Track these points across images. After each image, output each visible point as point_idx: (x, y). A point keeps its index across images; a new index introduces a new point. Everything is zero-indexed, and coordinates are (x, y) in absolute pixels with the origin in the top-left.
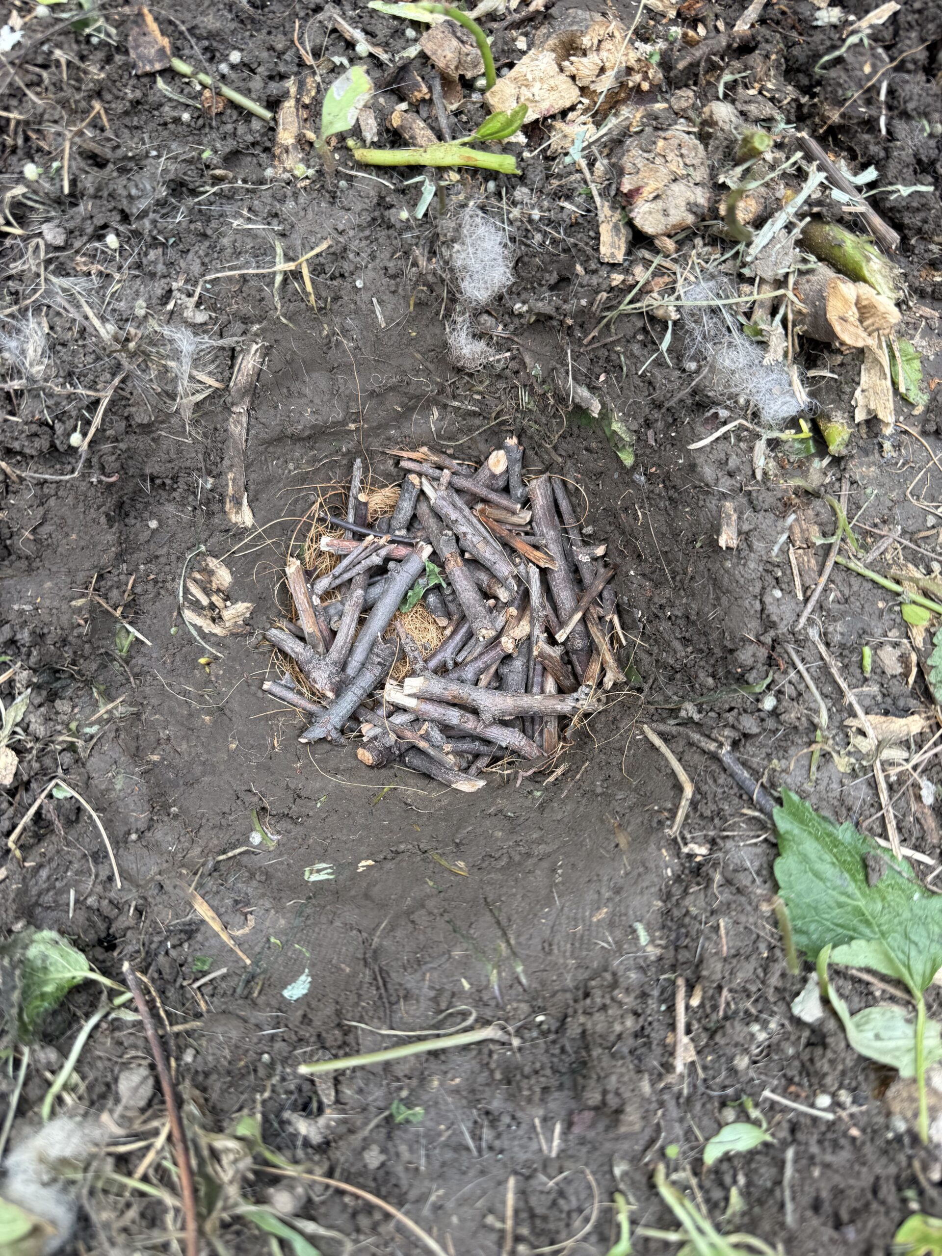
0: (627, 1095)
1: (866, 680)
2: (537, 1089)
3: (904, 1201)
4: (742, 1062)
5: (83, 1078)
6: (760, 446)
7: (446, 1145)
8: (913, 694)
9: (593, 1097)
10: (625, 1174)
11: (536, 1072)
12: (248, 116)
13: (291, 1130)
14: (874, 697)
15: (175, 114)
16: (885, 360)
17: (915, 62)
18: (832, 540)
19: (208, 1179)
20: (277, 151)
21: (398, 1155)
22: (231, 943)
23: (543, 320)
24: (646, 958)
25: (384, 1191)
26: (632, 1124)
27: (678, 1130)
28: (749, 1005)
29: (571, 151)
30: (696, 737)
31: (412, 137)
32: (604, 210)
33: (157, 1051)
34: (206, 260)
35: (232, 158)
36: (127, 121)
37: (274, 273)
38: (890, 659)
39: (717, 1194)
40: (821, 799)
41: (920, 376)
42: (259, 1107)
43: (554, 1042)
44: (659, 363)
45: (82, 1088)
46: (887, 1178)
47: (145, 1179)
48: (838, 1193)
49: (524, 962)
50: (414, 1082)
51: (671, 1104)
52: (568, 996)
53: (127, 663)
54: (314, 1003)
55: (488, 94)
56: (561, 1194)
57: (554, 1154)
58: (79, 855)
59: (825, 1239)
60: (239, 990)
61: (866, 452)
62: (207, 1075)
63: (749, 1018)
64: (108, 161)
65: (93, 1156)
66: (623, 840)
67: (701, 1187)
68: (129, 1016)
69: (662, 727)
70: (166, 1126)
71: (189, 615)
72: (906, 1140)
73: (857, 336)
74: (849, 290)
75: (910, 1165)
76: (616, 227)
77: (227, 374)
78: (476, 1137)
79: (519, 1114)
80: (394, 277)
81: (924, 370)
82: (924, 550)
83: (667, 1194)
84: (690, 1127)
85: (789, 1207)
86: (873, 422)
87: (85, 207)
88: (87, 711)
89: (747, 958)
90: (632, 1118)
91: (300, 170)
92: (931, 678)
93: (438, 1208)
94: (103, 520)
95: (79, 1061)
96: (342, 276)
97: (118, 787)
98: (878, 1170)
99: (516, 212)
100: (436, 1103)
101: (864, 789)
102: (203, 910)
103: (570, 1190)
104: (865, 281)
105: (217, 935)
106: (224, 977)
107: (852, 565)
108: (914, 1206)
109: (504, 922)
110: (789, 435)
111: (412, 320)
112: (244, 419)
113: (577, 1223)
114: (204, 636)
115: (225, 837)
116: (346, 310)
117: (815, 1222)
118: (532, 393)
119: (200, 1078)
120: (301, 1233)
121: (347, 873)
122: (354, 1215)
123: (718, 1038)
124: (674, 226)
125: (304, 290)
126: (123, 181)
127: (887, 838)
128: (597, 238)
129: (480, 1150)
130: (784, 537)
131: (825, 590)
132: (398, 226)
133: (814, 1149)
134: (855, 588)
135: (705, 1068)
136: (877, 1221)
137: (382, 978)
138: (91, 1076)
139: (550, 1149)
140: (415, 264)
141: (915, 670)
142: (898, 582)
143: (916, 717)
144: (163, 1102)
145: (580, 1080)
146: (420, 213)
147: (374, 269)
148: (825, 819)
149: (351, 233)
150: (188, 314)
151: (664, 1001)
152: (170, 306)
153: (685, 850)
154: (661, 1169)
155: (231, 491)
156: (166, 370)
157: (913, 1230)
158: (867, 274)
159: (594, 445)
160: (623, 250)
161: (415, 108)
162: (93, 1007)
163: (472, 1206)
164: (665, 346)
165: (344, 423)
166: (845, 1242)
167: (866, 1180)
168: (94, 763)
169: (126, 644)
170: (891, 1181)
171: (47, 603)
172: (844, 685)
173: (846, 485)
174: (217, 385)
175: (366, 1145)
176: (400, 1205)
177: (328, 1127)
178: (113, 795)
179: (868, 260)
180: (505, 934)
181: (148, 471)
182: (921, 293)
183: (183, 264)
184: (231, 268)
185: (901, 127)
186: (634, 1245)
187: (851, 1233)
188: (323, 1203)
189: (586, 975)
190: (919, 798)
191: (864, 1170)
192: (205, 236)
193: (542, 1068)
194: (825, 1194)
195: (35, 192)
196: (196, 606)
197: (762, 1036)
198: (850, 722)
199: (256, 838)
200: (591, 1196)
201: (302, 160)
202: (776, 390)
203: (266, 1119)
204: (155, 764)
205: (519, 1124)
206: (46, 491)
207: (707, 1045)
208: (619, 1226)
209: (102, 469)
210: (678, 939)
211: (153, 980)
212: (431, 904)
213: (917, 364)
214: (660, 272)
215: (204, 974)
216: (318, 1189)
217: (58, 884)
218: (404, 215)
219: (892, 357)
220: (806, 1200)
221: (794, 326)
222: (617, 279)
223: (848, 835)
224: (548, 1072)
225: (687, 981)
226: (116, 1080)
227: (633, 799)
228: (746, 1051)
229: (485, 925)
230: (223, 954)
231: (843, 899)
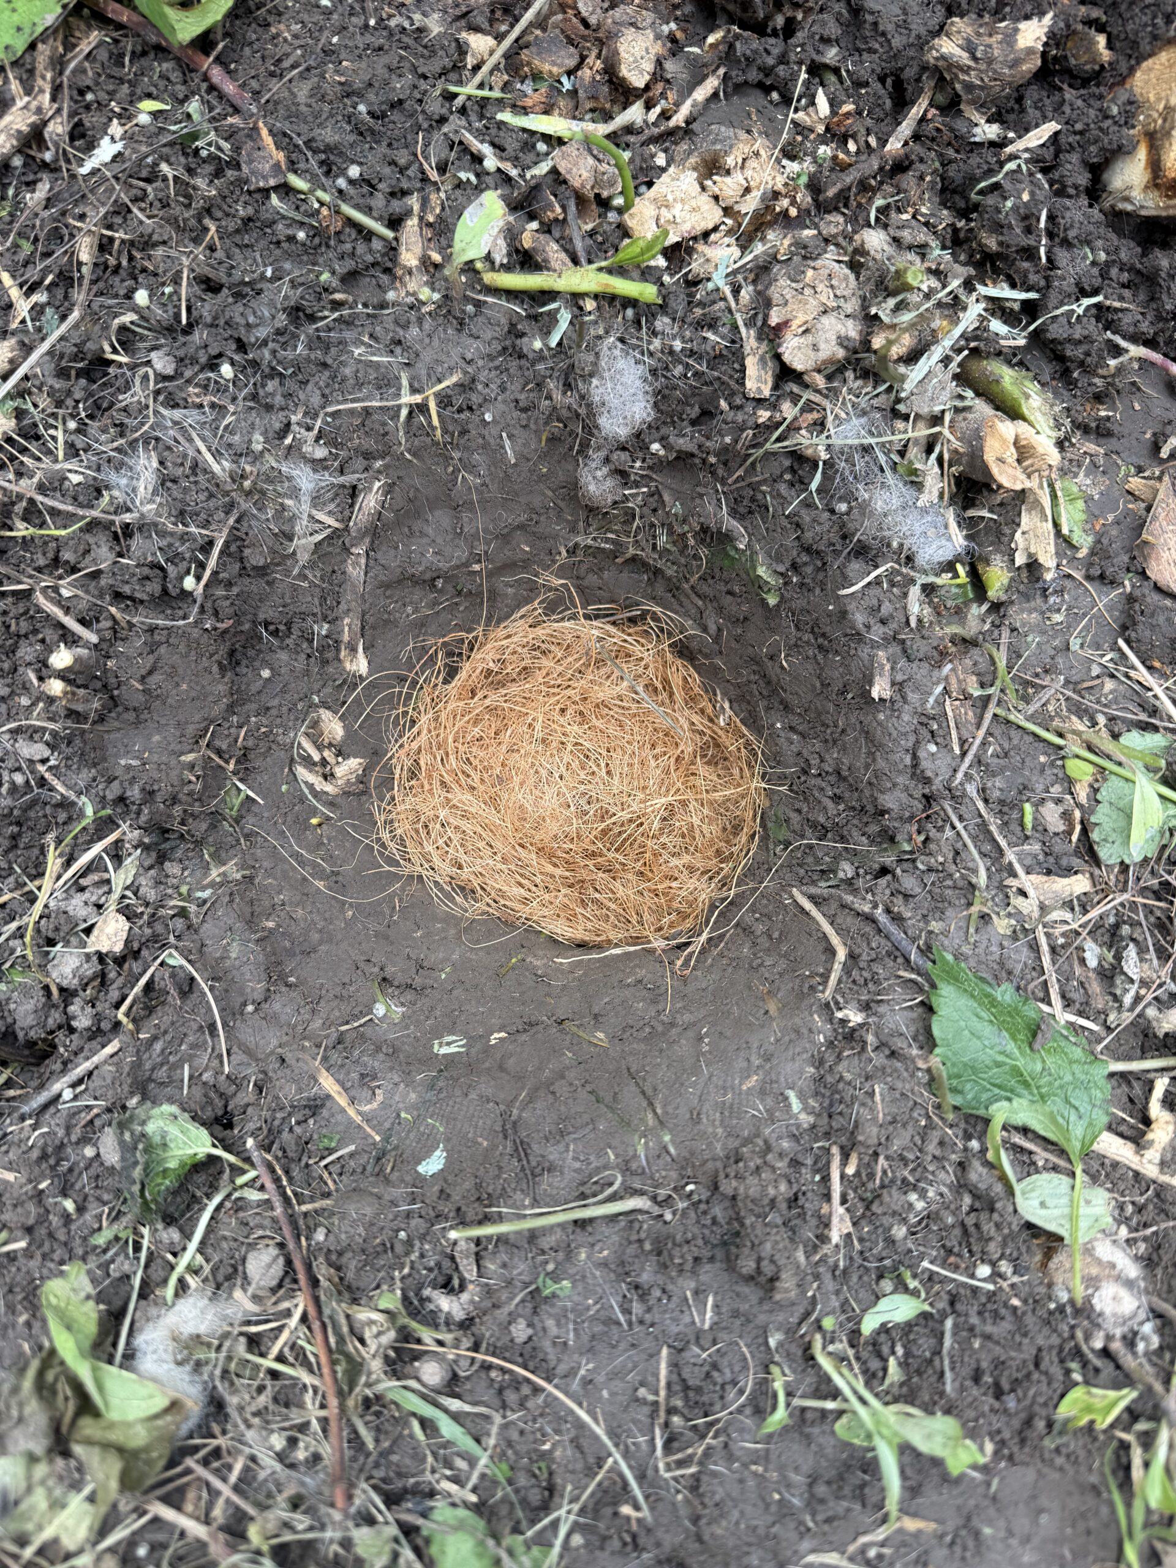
0: (782, 1262)
1: (1027, 838)
2: (690, 1258)
3: (1068, 1372)
4: (899, 1232)
5: (207, 1261)
6: (915, 592)
7: (593, 1319)
8: (1077, 853)
9: (747, 1265)
10: (780, 1344)
11: (688, 1242)
12: (368, 235)
13: (432, 1307)
14: (1035, 856)
15: (290, 232)
16: (1046, 501)
17: (1076, 187)
18: (991, 691)
19: (348, 1357)
20: (400, 273)
21: (544, 1329)
22: (358, 1119)
23: (683, 459)
24: (798, 1126)
25: (531, 1365)
26: (787, 1291)
27: (835, 1303)
28: (906, 1173)
29: (714, 276)
30: (849, 898)
31: (546, 261)
32: (750, 339)
33: (287, 1231)
34: (327, 391)
35: (350, 278)
36: (237, 239)
37: (399, 407)
38: (1052, 815)
39: (875, 1364)
40: (979, 962)
41: (1084, 517)
42: (398, 1284)
43: (705, 1213)
44: (808, 504)
45: (207, 1269)
46: (1051, 1348)
47: (280, 1358)
48: (999, 1365)
49: (671, 1131)
50: (561, 1255)
51: (827, 1277)
52: (719, 1164)
53: (238, 822)
54: (450, 1178)
55: (626, 216)
56: (715, 1366)
57: (707, 1326)
58: (195, 1026)
59: (986, 1408)
60: (369, 1168)
61: (1027, 597)
62: (340, 1254)
63: (906, 1186)
64: (222, 286)
65: (226, 1336)
66: (772, 1007)
67: (858, 1359)
68: (254, 1196)
69: (813, 890)
70: (300, 1304)
71: (302, 772)
72: (1069, 1310)
73: (1015, 479)
74: (1007, 429)
75: (1073, 1337)
76: (762, 359)
77: (347, 513)
78: (627, 1311)
79: (670, 1287)
80: (525, 410)
81: (1088, 511)
82: (1088, 702)
83: (825, 1364)
84: (847, 1300)
85: (948, 1375)
86: (1033, 566)
87: (199, 336)
88: (198, 874)
89: (904, 1125)
90: (788, 1283)
91: (425, 294)
92: (1095, 836)
93: (587, 1382)
94: (215, 669)
95: (203, 1243)
96: (470, 408)
97: (233, 955)
98: (1040, 1341)
99: (657, 343)
100: (584, 1277)
101: (1025, 951)
102: (328, 1084)
103: (724, 1363)
104: (1025, 419)
105: (343, 1111)
106: (352, 1155)
107: (1012, 717)
108: (1077, 1377)
109: (649, 1092)
110: (945, 579)
111: (543, 456)
112: (363, 561)
113: (731, 1395)
114: (316, 794)
115: (345, 1008)
116: (473, 445)
117: (975, 1392)
118: (671, 533)
119: (334, 1257)
120: (446, 1411)
121: (478, 1046)
122: (500, 1391)
123: (875, 1208)
124: (824, 362)
125: (430, 423)
126: (239, 308)
127: (1050, 1004)
128: (743, 370)
129: (630, 1323)
130: (939, 689)
131: (983, 744)
132: (531, 356)
133: (974, 1320)
134: (1015, 742)
135: (861, 1240)
136: (1038, 1389)
137: (522, 1150)
138: (216, 1258)
139: (703, 1321)
140: (549, 397)
141: (1078, 828)
142: (1061, 735)
143: (1079, 876)
144: (295, 1281)
145: (733, 1249)
146: (554, 341)
147: (504, 401)
148: (982, 979)
149: (480, 363)
150: (307, 449)
151: (818, 1171)
152: (288, 441)
153: (839, 1015)
154: (818, 1338)
155: (346, 637)
156: (283, 507)
157: (1076, 1401)
158: (1026, 411)
159: (737, 589)
160: (770, 384)
161: (546, 229)
162: (213, 1188)
163: (622, 1379)
164: (814, 486)
165: (467, 564)
166: (1006, 1411)
167: (1028, 1353)
168: (208, 929)
169: (237, 802)
170: (1054, 1352)
171: (155, 757)
172: (1003, 843)
173: (1006, 633)
174: (337, 525)
175: (512, 1319)
176: (549, 1380)
177: (472, 1302)
178: (228, 963)
179: (1027, 397)
180: (651, 1104)
181: (261, 617)
182: (1085, 429)
183: (302, 396)
184: (353, 401)
185: (1062, 256)
186: (791, 1415)
187: (1011, 1402)
188: (467, 1378)
189: (737, 1144)
190: (1083, 961)
191: (1026, 1341)
192: (325, 365)
193: (694, 1238)
194: (984, 1365)
195: (147, 320)
196: (308, 761)
197: (920, 1205)
198: (1010, 882)
199: (380, 1010)
200: (745, 1367)
201: (426, 283)
202: (931, 533)
203: (405, 1299)
204: (271, 931)
205: (670, 1298)
206: (157, 637)
207: (863, 1216)
208: (775, 1396)
209: (216, 613)
210: (831, 1105)
211: (277, 1158)
212: (571, 1075)
213: (1080, 504)
214: (809, 407)
215: (331, 1151)
216: (464, 1364)
217: (172, 1059)
218: (538, 345)
219: (1054, 496)
220: (966, 1371)
221: (950, 466)
222: (764, 415)
223: (1007, 997)
224: (700, 1242)
225: (842, 1148)
226: (244, 1260)
227: (783, 964)
228: (904, 1221)
229: (630, 1095)
230: (351, 1130)
231: (1001, 1058)
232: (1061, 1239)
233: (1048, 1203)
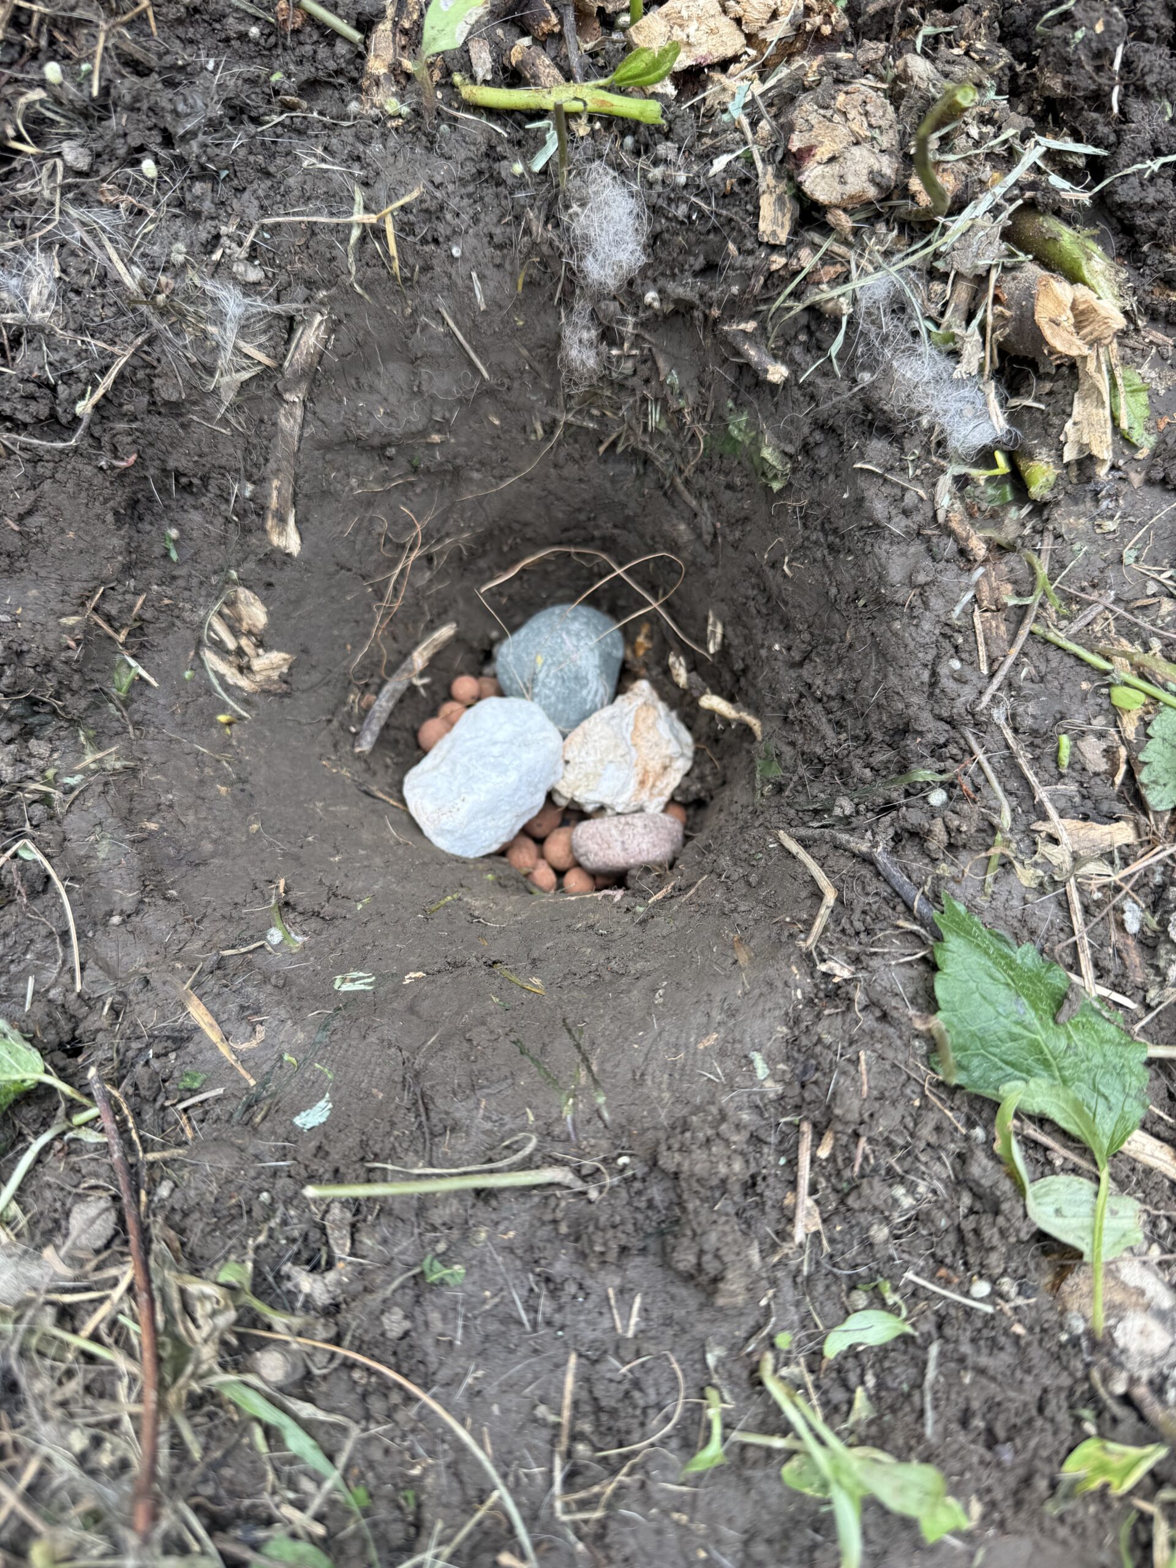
0: (728, 1258)
1: (1062, 776)
2: (614, 1246)
3: (1078, 1421)
4: (880, 1233)
5: (25, 1211)
6: (945, 483)
7: (489, 1314)
8: (1120, 798)
9: (685, 1259)
10: (721, 1362)
11: (614, 1227)
12: (331, 36)
13: (289, 1285)
14: (1070, 799)
15: (241, 28)
16: (1104, 386)
17: (1158, 29)
18: (1028, 601)
19: (177, 1340)
20: (365, 83)
21: (426, 1324)
22: (231, 1058)
23: (682, 310)
24: (763, 1095)
25: (405, 1367)
26: (733, 1294)
27: (794, 1316)
28: (893, 1161)
29: (730, 106)
30: (844, 837)
31: (535, 76)
32: (766, 176)
33: (122, 1180)
34: (266, 203)
35: (310, 88)
36: (180, 31)
37: (350, 226)
38: (1093, 752)
39: (838, 1395)
40: (997, 917)
41: (1147, 413)
42: (251, 1254)
43: (639, 1193)
44: (825, 372)
45: (23, 1221)
46: (1060, 1389)
47: (95, 1338)
48: (993, 1406)
49: (606, 1093)
50: (456, 1234)
51: (786, 1284)
52: (662, 1135)
53: (126, 706)
54: (333, 1134)
55: (632, 30)
56: (637, 1384)
57: (630, 1334)
58: (43, 932)
59: (975, 1459)
60: (236, 1116)
61: (1075, 499)
62: (186, 1215)
63: (891, 1177)
64: (151, 70)
65: (28, 1303)
66: (743, 957)
67: (817, 1387)
68: (91, 1137)
69: (802, 832)
70: (127, 1273)
71: (211, 659)
72: (1084, 1343)
73: (1071, 344)
74: (1064, 290)
75: (1087, 1378)
76: (780, 199)
77: (281, 349)
78: (532, 1309)
79: (588, 1282)
80: (500, 247)
81: (1151, 405)
82: (1143, 622)
83: (776, 1390)
84: (809, 1313)
85: (930, 1415)
86: (1087, 462)
87: (118, 121)
88: (70, 758)
89: (894, 1103)
90: (734, 1287)
91: (393, 105)
92: (1143, 777)
93: (474, 1394)
94: (110, 518)
95: (21, 1189)
96: (436, 241)
97: (102, 855)
98: (1046, 1380)
99: (656, 173)
100: (482, 1263)
101: (1053, 908)
102: (198, 1013)
103: (648, 1381)
104: (1085, 283)
105: (214, 1047)
106: (218, 1100)
107: (1051, 636)
108: (1090, 1427)
109: (586, 1046)
110: (980, 475)
111: (520, 304)
112: (299, 412)
113: (654, 1421)
114: (227, 688)
115: (234, 931)
116: (437, 285)
117: (962, 1438)
118: (664, 411)
119: (177, 1217)
120: (295, 1418)
121: (389, 985)
122: (364, 1396)
123: (851, 1201)
124: (851, 197)
125: (386, 252)
126: (169, 93)
127: (1079, 974)
128: (756, 214)
129: (534, 1325)
130: (969, 596)
131: (1016, 664)
132: (509, 182)
133: (966, 1348)
134: (1054, 664)
135: (832, 1241)
136: (1041, 1439)
137: (423, 1103)
138: (35, 1209)
139: (626, 1327)
140: (528, 231)
141: (1123, 768)
142: (1108, 659)
143: (1122, 824)
144: (126, 1242)
145: (670, 1239)
146: (538, 165)
147: (477, 235)
148: (999, 937)
149: (451, 188)
150: (238, 268)
151: (783, 1153)
152: (216, 256)
153: (823, 968)
154: (769, 1358)
155: (274, 502)
156: (206, 336)
157: (1087, 1457)
158: (1087, 275)
159: (738, 481)
160: (787, 229)
161: (541, 42)
162: (45, 1125)
163: (518, 1393)
164: (834, 350)
165: (424, 433)
166: (999, 1465)
167: (1030, 1393)
168: (74, 822)
169: (126, 681)
170: (1063, 1395)
171: (30, 615)
172: (1033, 779)
173: (1048, 539)
174: (267, 361)
175: (386, 1305)
176: (425, 1387)
177: (339, 1283)
178: (94, 864)
179: (1089, 258)
180: (586, 1060)
181: (171, 464)
182: (1153, 316)
183: (236, 205)
184: (294, 214)
185: (1137, 108)
186: (727, 1453)
187: (1006, 1454)
188: (325, 1377)
189: (685, 1111)
190: (1121, 925)
191: (1029, 1379)
192: (268, 175)
193: (622, 1223)
194: (976, 1405)
195: (58, 102)
196: (219, 647)
197: (907, 1202)
198: (1039, 826)
199: (275, 936)
200: (675, 1389)
201: (395, 94)
202: (968, 411)
203: (258, 1272)
204: (151, 833)
205: (587, 1296)
206: (40, 470)
207: (836, 1211)
208: (709, 1426)
209: (114, 451)
210: (805, 1072)
211: (126, 1096)
212: (494, 1022)
213: (1143, 398)
214: (829, 258)
215: (194, 1092)
216: (320, 1359)
217: (13, 968)
218: (518, 168)
219: (1114, 385)
220: (953, 1412)
221: (994, 331)
222: (778, 261)
223: (1028, 961)
224: (630, 1228)
225: (815, 1125)
226: (67, 1214)
227: (760, 911)
228: (887, 1220)
229: (562, 1049)
230: (220, 1071)
231: (1017, 1030)
232: (1079, 1255)
233: (1065, 1212)
